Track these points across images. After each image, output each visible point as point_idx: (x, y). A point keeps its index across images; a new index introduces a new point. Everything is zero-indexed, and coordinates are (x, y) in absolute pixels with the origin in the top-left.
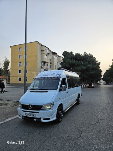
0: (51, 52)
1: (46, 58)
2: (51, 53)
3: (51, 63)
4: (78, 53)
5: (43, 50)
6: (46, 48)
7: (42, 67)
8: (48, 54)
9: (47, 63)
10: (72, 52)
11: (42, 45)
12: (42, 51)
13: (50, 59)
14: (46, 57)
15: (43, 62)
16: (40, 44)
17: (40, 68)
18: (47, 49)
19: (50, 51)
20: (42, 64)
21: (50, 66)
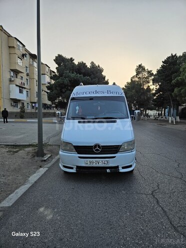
0: (27, 53)
1: (20, 64)
2: (28, 56)
3: (28, 75)
4: (83, 62)
5: (14, 47)
6: (18, 43)
7: (11, 81)
8: (23, 55)
9: (20, 74)
10: (71, 58)
11: (9, 36)
12: (10, 47)
13: (27, 67)
14: (19, 61)
15: (12, 70)
16: (5, 32)
17: (8, 82)
18: (21, 45)
19: (26, 50)
20: (12, 75)
21: (25, 80)
